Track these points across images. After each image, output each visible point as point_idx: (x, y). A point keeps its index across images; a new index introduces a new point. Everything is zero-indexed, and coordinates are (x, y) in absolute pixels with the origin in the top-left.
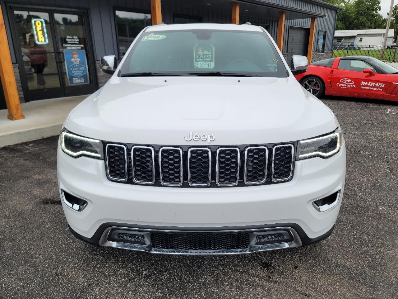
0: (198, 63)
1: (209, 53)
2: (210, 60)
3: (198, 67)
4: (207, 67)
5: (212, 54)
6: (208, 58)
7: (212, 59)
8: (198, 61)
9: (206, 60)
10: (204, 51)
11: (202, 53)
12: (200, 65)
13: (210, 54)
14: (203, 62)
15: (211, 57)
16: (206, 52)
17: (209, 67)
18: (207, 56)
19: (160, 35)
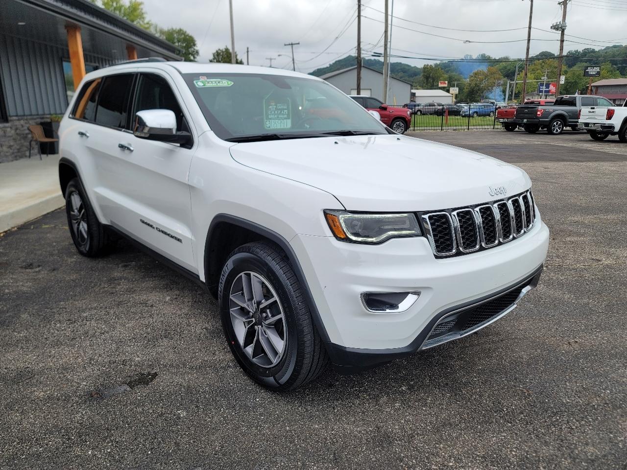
0: (269, 121)
1: (284, 108)
2: (286, 116)
3: (269, 127)
4: (282, 127)
5: (288, 109)
6: (283, 114)
7: (288, 115)
8: (270, 119)
9: (281, 116)
10: (278, 105)
11: (275, 107)
12: (273, 123)
13: (286, 109)
14: (277, 120)
15: (287, 113)
16: (280, 106)
17: (285, 127)
18: (283, 112)
19: (220, 80)
